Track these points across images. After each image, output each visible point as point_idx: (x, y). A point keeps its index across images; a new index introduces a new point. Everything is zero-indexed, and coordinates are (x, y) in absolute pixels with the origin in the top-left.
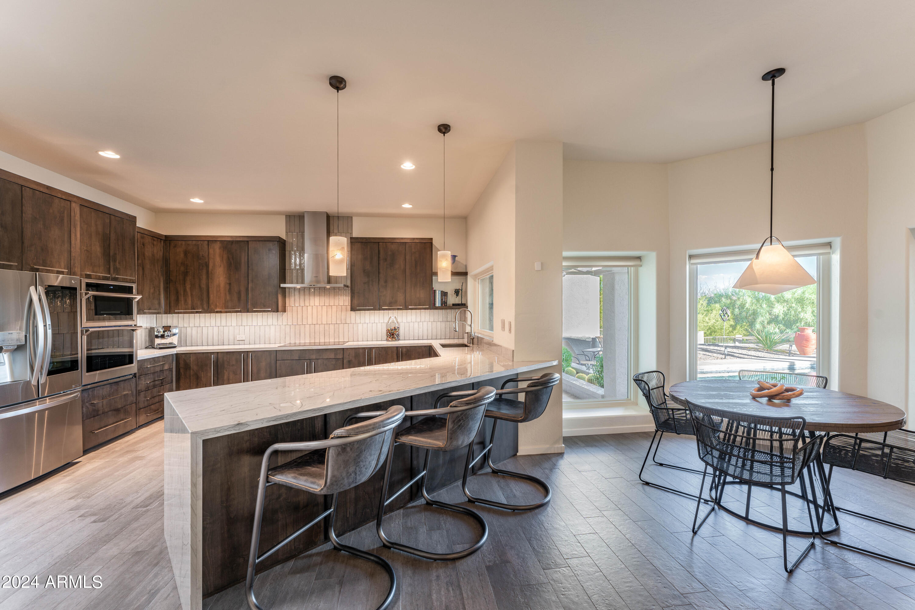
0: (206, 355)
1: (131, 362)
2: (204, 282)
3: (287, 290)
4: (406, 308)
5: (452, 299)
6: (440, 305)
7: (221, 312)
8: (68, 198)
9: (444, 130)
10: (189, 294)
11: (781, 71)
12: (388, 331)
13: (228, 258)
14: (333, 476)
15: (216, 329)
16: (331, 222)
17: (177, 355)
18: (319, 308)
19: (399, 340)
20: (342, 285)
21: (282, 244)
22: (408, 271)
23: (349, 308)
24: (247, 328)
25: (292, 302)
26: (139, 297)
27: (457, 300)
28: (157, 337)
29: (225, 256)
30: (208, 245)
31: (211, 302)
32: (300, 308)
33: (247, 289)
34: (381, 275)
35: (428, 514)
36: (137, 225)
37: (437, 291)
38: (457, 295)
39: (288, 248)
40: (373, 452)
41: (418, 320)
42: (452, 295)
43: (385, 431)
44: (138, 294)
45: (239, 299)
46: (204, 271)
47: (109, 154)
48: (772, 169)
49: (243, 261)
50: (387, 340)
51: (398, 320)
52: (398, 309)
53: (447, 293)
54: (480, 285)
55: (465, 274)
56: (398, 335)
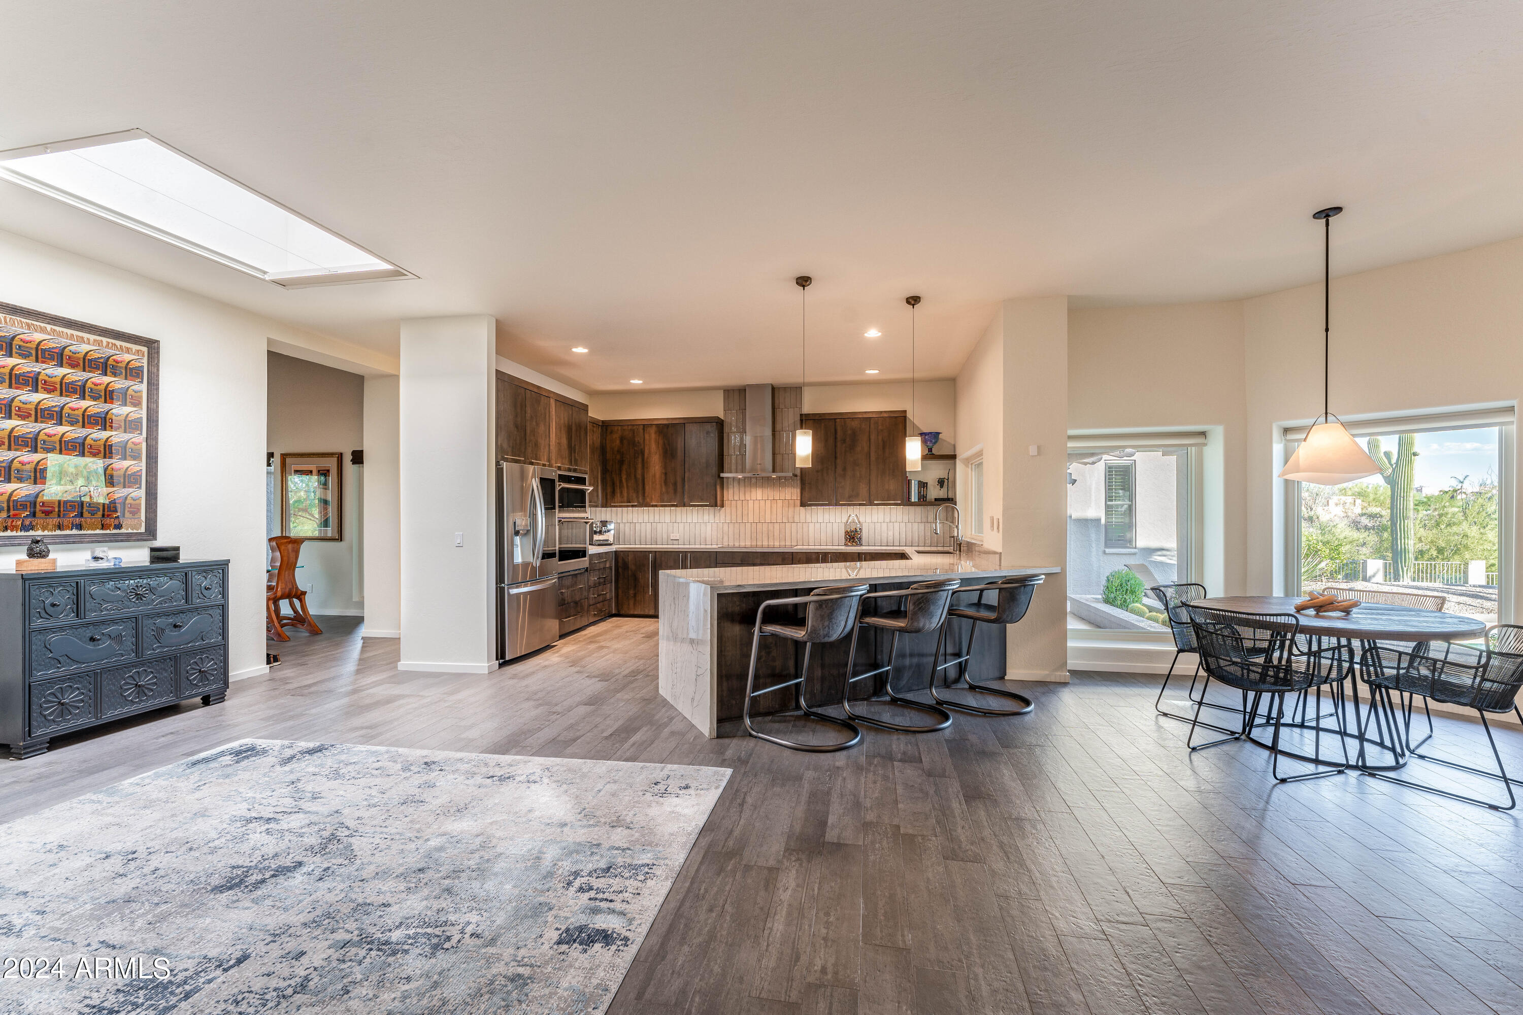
0: (644, 554)
1: (584, 556)
2: (639, 472)
3: (725, 480)
4: (871, 504)
5: (934, 492)
6: (917, 500)
7: (656, 506)
8: (549, 394)
9: (913, 302)
10: (625, 485)
11: (1338, 210)
12: (847, 533)
13: (664, 444)
14: (813, 626)
15: (649, 525)
16: (776, 395)
17: (616, 552)
18: (762, 503)
19: (861, 545)
20: (791, 475)
21: (719, 424)
22: (873, 456)
23: (798, 502)
24: (681, 525)
25: (731, 494)
26: (591, 488)
27: (942, 494)
28: (596, 532)
29: (661, 442)
30: (644, 429)
31: (646, 495)
32: (739, 503)
33: (683, 480)
34: (838, 461)
35: (893, 707)
36: (590, 415)
37: (913, 481)
38: (942, 486)
39: (726, 430)
40: (842, 613)
41: (887, 520)
42: (934, 487)
43: (853, 596)
44: (590, 485)
45: (675, 491)
46: (640, 460)
47: (580, 350)
48: (1327, 330)
49: (679, 446)
50: (846, 545)
51: (860, 520)
52: (860, 505)
53: (927, 483)
54: (974, 473)
55: (953, 457)
56: (860, 538)
